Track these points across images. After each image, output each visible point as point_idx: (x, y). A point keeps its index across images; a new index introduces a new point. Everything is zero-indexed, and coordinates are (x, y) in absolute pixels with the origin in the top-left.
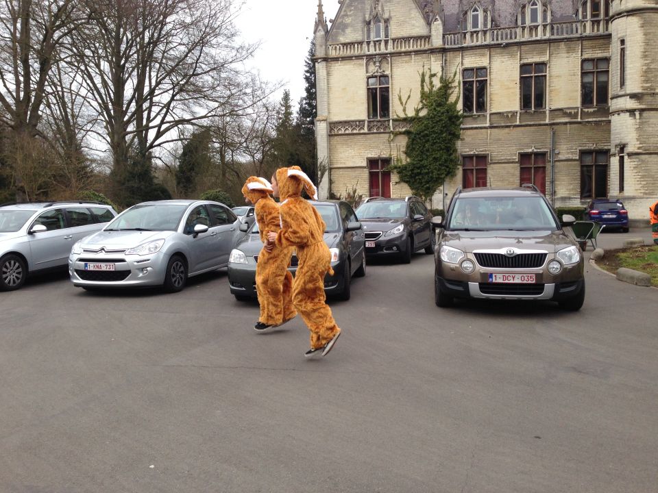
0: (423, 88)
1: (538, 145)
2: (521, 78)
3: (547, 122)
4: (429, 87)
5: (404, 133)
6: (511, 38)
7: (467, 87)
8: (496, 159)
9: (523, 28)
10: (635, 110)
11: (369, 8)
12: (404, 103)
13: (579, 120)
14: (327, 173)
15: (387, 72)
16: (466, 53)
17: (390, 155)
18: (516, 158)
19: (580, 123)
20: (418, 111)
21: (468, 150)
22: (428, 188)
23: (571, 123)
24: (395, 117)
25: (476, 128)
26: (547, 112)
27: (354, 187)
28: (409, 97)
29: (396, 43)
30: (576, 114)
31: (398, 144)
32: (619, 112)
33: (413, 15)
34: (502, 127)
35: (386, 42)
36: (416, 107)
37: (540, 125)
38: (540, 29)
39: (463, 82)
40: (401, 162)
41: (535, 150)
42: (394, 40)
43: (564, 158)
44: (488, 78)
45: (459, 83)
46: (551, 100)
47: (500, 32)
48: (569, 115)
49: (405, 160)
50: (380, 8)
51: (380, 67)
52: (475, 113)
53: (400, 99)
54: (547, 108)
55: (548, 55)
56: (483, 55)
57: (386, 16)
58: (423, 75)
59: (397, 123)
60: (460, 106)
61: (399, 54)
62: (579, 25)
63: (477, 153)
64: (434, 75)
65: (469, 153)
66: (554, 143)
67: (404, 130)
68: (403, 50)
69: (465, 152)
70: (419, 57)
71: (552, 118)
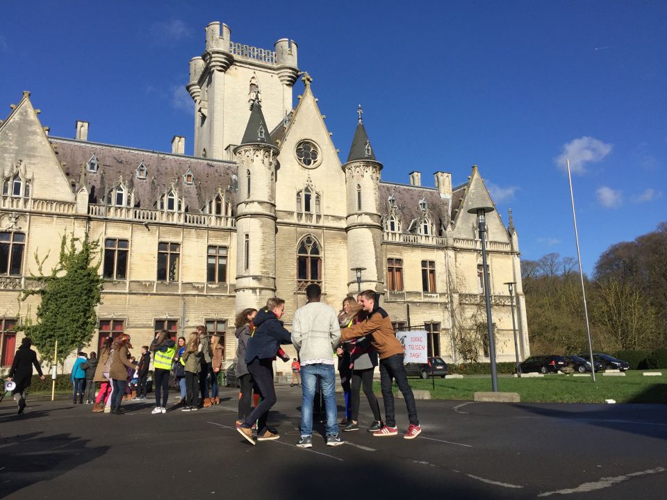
0: (63, 250)
1: (172, 313)
2: (159, 253)
3: (179, 293)
4: (70, 250)
5: (38, 292)
6: (151, 218)
7: (109, 255)
8: (132, 324)
9: (162, 212)
10: (256, 288)
11: (10, 165)
12: (40, 262)
13: (205, 293)
15: (25, 230)
16: (110, 224)
17: (19, 314)
18: (152, 323)
19: (206, 296)
20: (55, 272)
21: (106, 313)
22: (61, 352)
23: (198, 295)
24: (29, 275)
25: (116, 293)
26: (180, 284)
28: (47, 257)
29: (36, 204)
30: (203, 288)
31: (30, 304)
32: (244, 289)
33: (58, 182)
34: (141, 294)
35: (26, 201)
36: (54, 268)
37: (174, 295)
38: (176, 215)
39: (106, 250)
40: (31, 323)
41: (169, 317)
42: (35, 200)
43: (192, 325)
44: (129, 249)
45: (102, 249)
46: (183, 275)
47: (142, 212)
48: (197, 288)
49: (36, 321)
50: (22, 167)
51: (16, 223)
52: (115, 279)
53: (36, 258)
54: (180, 281)
55: (181, 238)
56: (126, 229)
57: (29, 176)
58: (64, 238)
59: (30, 282)
60: (100, 271)
61: (40, 214)
62: (206, 217)
63: (115, 317)
64: (77, 239)
65: (107, 317)
66: (184, 311)
67: (38, 289)
68: (44, 210)
69: (103, 316)
70: (61, 221)
71: (184, 290)
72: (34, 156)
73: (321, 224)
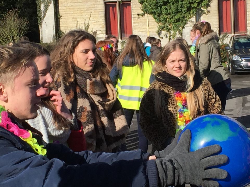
14: (52, 6)
22: (178, 20)
27: (87, 22)
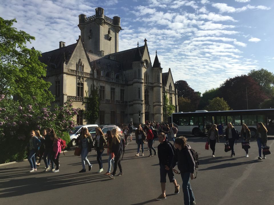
0: (91, 89)
2: (111, 91)
3: (115, 103)
6: (109, 80)
7: (100, 91)
8: (106, 112)
9: (111, 78)
10: (142, 104)
11: (78, 61)
12: (87, 93)
13: (120, 104)
15: (83, 82)
16: (101, 82)
17: (83, 109)
18: (110, 112)
20: (90, 96)
25: (103, 103)
29: (85, 74)
32: (139, 104)
34: (107, 103)
38: (114, 79)
41: (113, 111)
43: (118, 113)
44: (105, 90)
45: (99, 89)
50: (81, 62)
51: (81, 80)
52: (102, 99)
54: (115, 100)
55: (115, 87)
56: (104, 83)
57: (83, 65)
58: (91, 85)
59: (85, 99)
60: (99, 96)
61: (86, 77)
62: (120, 80)
66: (116, 109)
67: (87, 101)
70: (90, 80)
71: (116, 103)
72: (84, 58)
73: (148, 85)
